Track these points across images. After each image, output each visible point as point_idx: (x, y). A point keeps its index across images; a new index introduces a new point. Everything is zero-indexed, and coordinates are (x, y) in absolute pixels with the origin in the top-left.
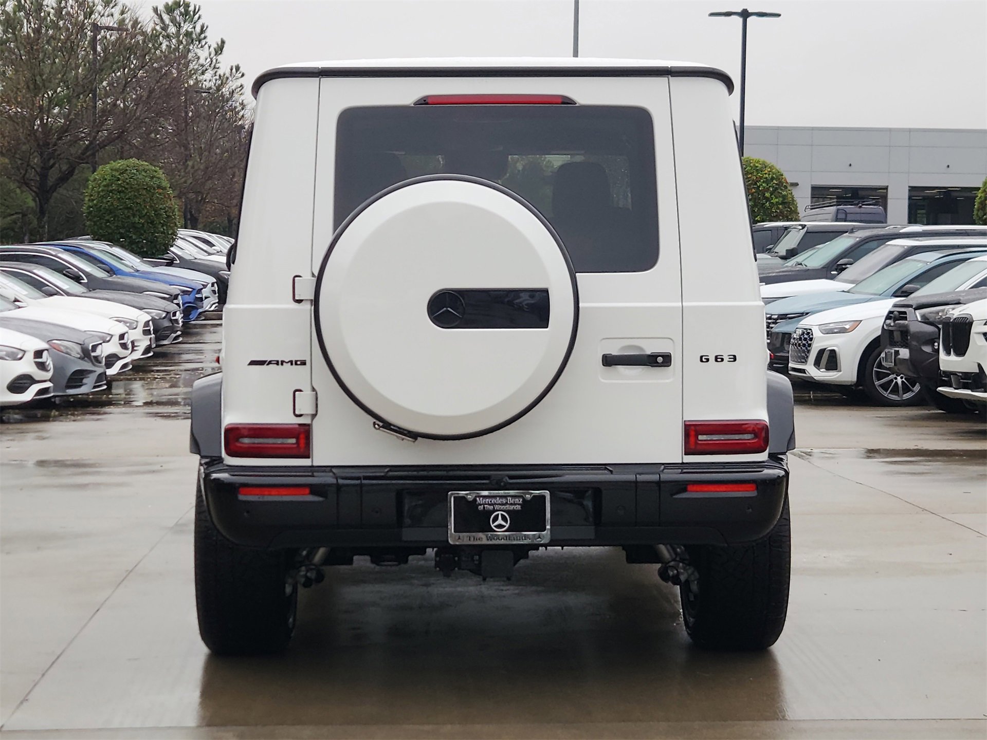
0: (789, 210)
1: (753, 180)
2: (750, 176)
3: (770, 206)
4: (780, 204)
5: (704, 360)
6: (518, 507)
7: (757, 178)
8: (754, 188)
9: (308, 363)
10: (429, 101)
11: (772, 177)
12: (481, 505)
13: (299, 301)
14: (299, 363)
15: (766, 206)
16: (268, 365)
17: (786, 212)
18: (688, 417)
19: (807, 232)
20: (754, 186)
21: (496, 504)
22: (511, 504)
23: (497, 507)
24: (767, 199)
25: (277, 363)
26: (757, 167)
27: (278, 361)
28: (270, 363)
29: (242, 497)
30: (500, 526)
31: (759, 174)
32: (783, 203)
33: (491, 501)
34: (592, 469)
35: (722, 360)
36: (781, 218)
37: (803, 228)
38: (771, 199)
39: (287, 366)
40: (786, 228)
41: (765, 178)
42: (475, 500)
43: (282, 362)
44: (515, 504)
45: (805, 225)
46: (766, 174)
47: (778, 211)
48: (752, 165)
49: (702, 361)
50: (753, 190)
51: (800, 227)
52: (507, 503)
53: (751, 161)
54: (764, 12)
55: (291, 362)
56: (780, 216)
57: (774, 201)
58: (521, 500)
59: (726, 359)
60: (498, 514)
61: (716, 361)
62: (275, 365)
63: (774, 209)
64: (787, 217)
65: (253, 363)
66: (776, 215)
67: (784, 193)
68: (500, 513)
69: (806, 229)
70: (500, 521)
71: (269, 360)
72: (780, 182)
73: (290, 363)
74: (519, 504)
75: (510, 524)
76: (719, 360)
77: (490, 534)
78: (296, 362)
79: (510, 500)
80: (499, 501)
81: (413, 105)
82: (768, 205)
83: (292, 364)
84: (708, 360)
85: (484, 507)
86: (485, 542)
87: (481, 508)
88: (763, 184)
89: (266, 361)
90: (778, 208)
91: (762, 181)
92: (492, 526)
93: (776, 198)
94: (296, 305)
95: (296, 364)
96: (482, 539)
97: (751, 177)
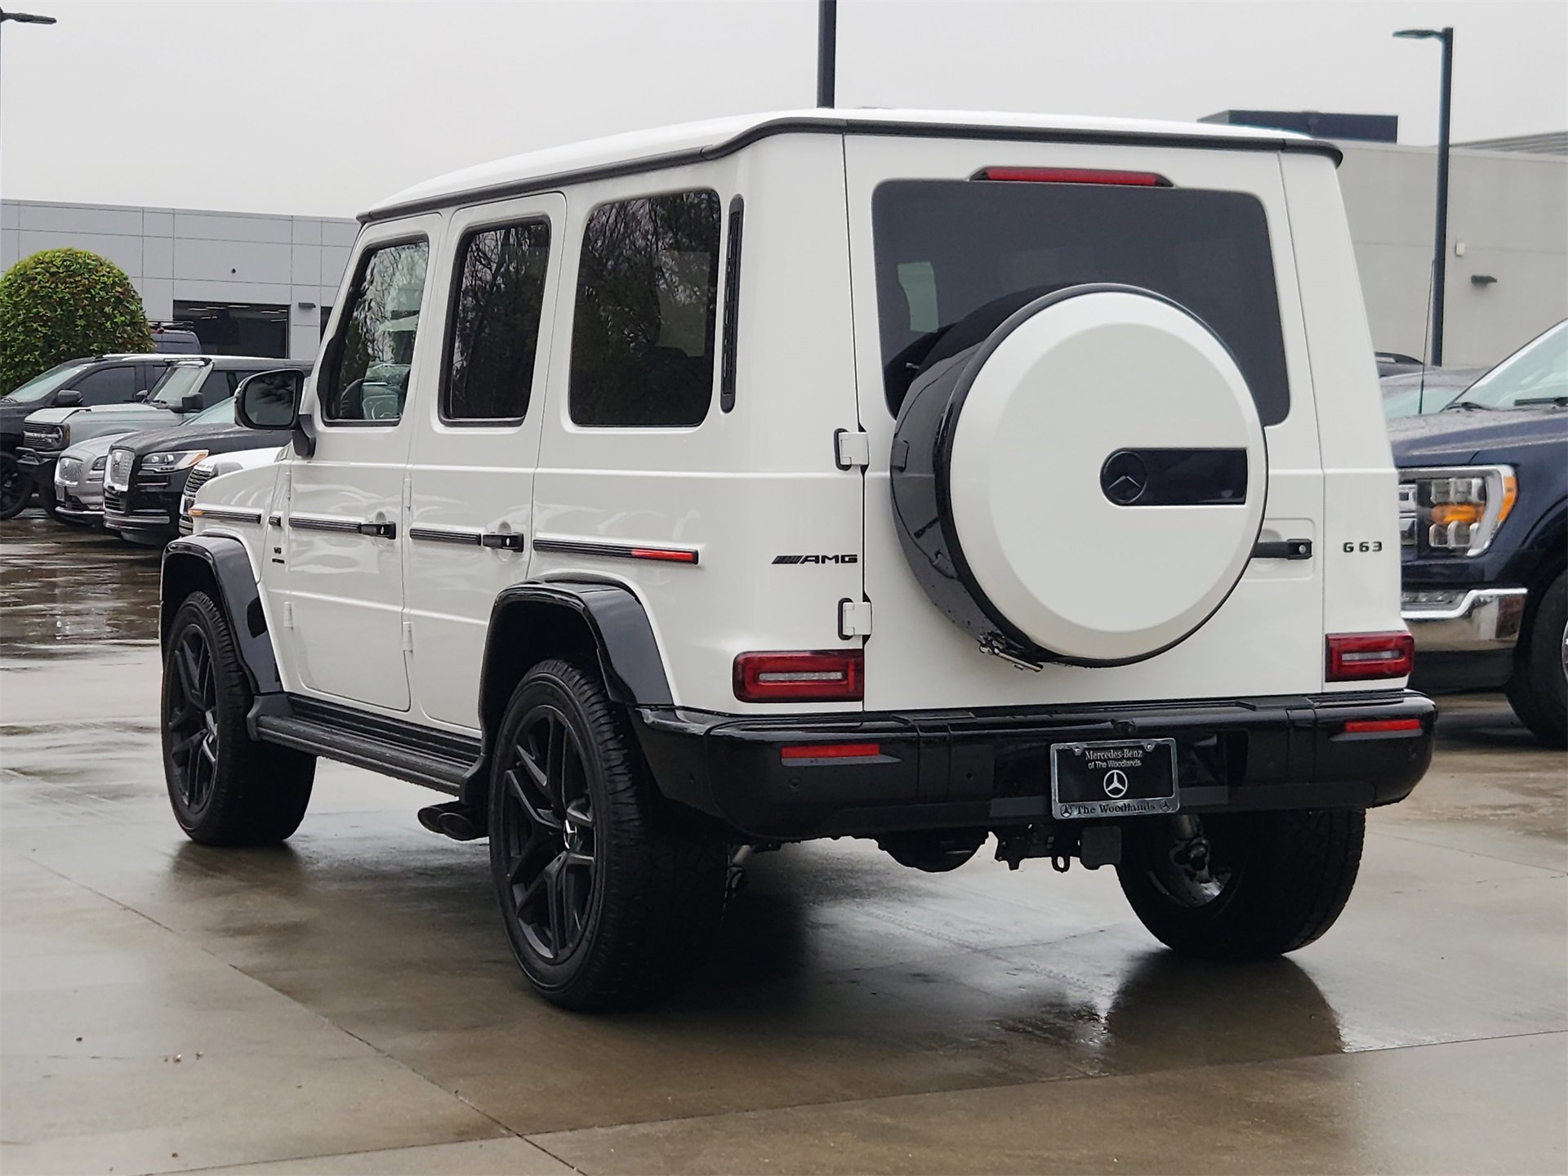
0: (141, 334)
1: (84, 285)
2: (80, 278)
3: (112, 328)
4: (128, 326)
5: (1348, 549)
6: (1139, 763)
7: (89, 282)
8: (86, 298)
9: (860, 558)
10: (990, 174)
11: (114, 281)
12: (1090, 761)
13: (846, 468)
14: (847, 559)
15: (106, 327)
16: (803, 562)
17: (136, 338)
18: (1329, 631)
19: (213, 371)
20: (86, 295)
21: (1110, 759)
22: (1128, 759)
23: (1111, 764)
24: (108, 317)
25: (817, 560)
26: (89, 264)
27: (817, 557)
28: (806, 559)
29: (787, 762)
30: (1116, 791)
31: (94, 277)
32: (132, 324)
33: (1103, 756)
34: (1222, 705)
35: (1367, 548)
36: (129, 346)
37: (207, 364)
38: (113, 316)
39: (830, 563)
40: (169, 364)
41: (102, 283)
42: (1084, 754)
43: (824, 558)
44: (1132, 759)
45: (210, 360)
46: (103, 276)
47: (126, 336)
48: (80, 261)
49: (1345, 551)
50: (86, 302)
51: (202, 363)
52: (1123, 758)
53: (79, 255)
54: (28, 13)
55: (836, 558)
56: (128, 343)
57: (120, 319)
58: (1141, 752)
59: (1371, 547)
60: (1113, 774)
61: (1361, 550)
62: (814, 563)
63: (119, 333)
64: (140, 347)
65: (781, 560)
66: (123, 343)
67: (133, 308)
68: (1115, 771)
69: (211, 366)
70: (1116, 784)
71: (805, 555)
72: (125, 290)
73: (834, 560)
74: (1138, 758)
75: (1128, 788)
76: (1364, 549)
77: (1104, 803)
78: (843, 557)
79: (1127, 753)
80: (1112, 754)
81: (968, 180)
82: (110, 327)
83: (837, 562)
84: (1352, 549)
85: (1095, 765)
86: (1099, 813)
87: (1091, 765)
88: (101, 293)
89: (801, 557)
90: (125, 331)
91: (99, 287)
92: (1106, 791)
93: (121, 316)
94: (841, 474)
95: (843, 561)
96: (1097, 810)
97: (80, 281)
